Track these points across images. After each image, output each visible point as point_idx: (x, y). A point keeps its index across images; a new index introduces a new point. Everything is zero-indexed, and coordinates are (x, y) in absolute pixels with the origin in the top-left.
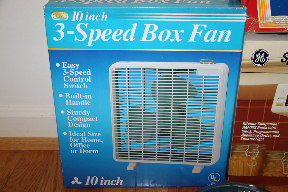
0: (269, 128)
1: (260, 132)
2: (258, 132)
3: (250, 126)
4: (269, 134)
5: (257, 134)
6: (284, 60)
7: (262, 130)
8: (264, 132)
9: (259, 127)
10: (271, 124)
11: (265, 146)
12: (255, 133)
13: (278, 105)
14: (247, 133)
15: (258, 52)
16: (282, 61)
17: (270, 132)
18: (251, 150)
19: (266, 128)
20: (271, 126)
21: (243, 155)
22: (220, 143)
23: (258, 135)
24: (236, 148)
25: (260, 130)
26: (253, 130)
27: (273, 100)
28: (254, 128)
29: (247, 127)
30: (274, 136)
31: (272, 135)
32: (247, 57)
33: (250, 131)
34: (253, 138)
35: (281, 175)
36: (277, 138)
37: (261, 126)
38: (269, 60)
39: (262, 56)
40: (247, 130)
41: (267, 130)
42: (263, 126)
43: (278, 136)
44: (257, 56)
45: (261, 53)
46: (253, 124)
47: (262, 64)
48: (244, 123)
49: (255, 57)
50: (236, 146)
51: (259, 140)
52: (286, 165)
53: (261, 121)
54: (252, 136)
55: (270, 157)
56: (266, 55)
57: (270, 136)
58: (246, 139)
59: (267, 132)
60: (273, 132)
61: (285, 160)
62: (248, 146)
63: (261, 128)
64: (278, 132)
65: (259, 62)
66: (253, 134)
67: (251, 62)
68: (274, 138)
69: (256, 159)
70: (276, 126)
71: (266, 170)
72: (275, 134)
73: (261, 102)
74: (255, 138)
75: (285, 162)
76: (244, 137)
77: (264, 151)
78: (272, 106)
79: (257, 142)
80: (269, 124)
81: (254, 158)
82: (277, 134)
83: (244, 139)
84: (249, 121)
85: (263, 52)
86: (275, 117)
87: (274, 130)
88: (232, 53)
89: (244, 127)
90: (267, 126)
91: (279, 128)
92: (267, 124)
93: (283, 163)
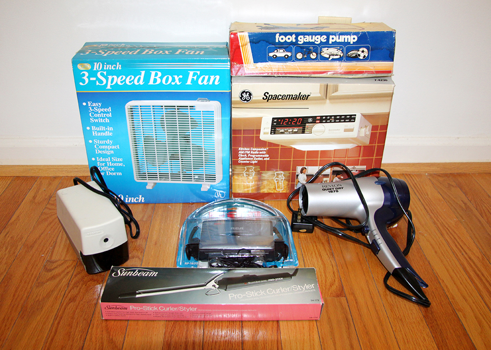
0: (260, 153)
1: (254, 156)
2: (252, 156)
3: (244, 151)
4: (261, 157)
5: (251, 157)
6: (265, 98)
7: (255, 154)
8: (257, 156)
9: (252, 152)
10: (261, 149)
11: (259, 167)
12: (249, 157)
13: (264, 133)
14: (243, 157)
15: (243, 92)
16: (263, 98)
17: (261, 156)
18: (248, 171)
19: (258, 153)
20: (262, 151)
21: (242, 175)
22: (221, 165)
23: (252, 159)
24: (236, 170)
25: (253, 154)
26: (247, 154)
27: (260, 130)
28: (248, 152)
29: (242, 152)
30: (265, 159)
31: (264, 158)
32: (236, 96)
33: (246, 155)
34: (248, 160)
35: (276, 192)
36: (267, 161)
37: (253, 151)
38: (254, 98)
39: (248, 95)
40: (243, 154)
41: (259, 154)
42: (255, 151)
43: (268, 159)
44: (243, 95)
45: (246, 93)
46: (247, 149)
47: (248, 101)
48: (239, 149)
49: (242, 96)
50: (236, 168)
51: (253, 162)
52: (278, 182)
53: (253, 147)
54: (247, 159)
55: (264, 177)
56: (250, 94)
57: (262, 159)
58: (243, 162)
59: (259, 156)
60: (264, 156)
61: (277, 178)
62: (245, 167)
63: (254, 153)
64: (268, 156)
65: (245, 100)
66: (247, 157)
67: (239, 99)
68: (265, 161)
69: (253, 178)
70: (266, 151)
71: (262, 187)
72: (265, 157)
73: (252, 131)
74: (250, 161)
75: (276, 180)
76: (241, 160)
77: (259, 171)
78: (259, 134)
79: (250, 164)
80: (259, 149)
81: (251, 178)
82: (268, 158)
83: (241, 162)
84: (243, 147)
85: (247, 92)
86: (263, 144)
87: (264, 154)
88: (222, 93)
89: (240, 152)
90: (258, 151)
91: (268, 152)
92: (258, 149)
93: (276, 182)
